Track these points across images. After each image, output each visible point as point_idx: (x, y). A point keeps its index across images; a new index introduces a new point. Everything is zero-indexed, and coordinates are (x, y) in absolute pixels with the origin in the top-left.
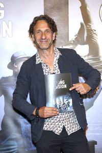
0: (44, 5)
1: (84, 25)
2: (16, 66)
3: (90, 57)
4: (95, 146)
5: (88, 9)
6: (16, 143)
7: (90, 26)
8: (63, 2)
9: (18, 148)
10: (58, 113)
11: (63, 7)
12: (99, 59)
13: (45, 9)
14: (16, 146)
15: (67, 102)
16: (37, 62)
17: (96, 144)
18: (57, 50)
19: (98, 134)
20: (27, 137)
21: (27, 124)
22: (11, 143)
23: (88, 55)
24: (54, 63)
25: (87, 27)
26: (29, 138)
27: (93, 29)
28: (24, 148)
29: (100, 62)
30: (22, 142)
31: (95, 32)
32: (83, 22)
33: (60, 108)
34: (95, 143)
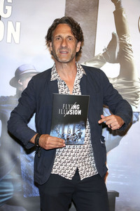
0: (66, 5)
1: (117, 36)
2: (21, 84)
3: (121, 80)
4: (117, 198)
5: (124, 15)
6: (12, 186)
7: (125, 38)
8: (91, 3)
9: (14, 192)
10: (64, 145)
11: (91, 10)
12: (131, 84)
13: (67, 10)
14: (12, 190)
15: (79, 132)
16: (53, 79)
17: (118, 196)
18: (81, 67)
19: (122, 183)
20: (27, 179)
21: (29, 161)
22: (6, 184)
23: (118, 78)
24: (75, 83)
25: (120, 40)
26: (30, 180)
27: (128, 42)
28: (23, 192)
29: (134, 88)
30: (20, 185)
31: (130, 47)
32: (116, 32)
33: (68, 139)
34: (117, 194)
